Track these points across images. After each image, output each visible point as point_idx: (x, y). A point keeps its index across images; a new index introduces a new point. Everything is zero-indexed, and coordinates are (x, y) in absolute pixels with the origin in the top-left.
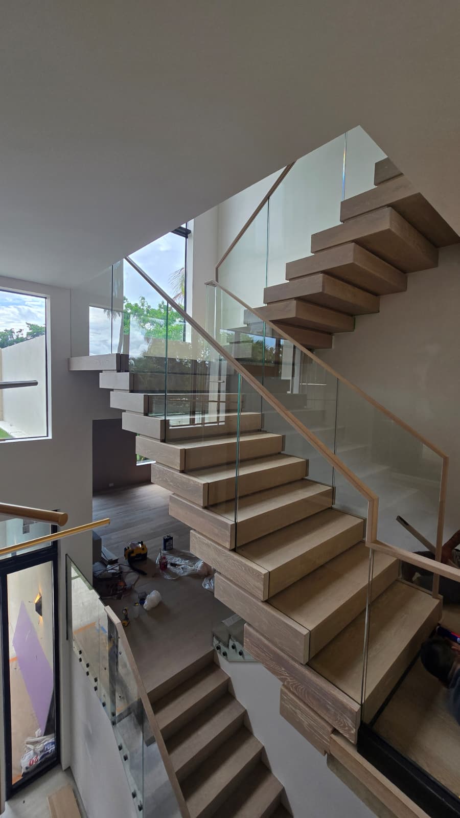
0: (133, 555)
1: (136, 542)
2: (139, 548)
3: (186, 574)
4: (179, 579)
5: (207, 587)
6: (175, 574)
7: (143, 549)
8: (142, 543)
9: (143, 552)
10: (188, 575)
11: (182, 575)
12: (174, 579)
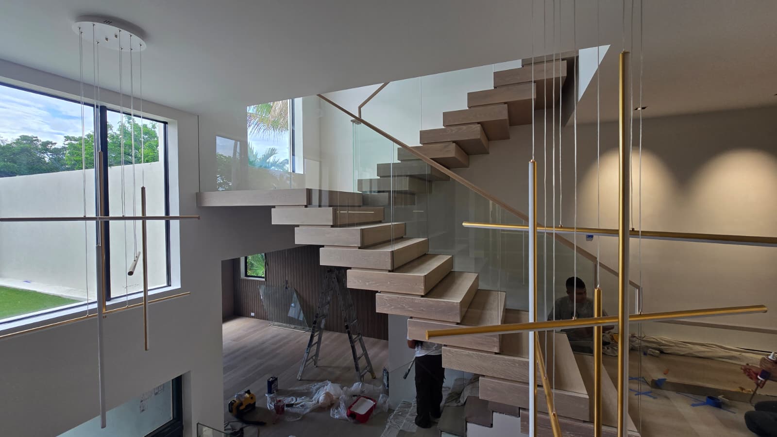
0: (242, 408)
1: (243, 393)
2: (246, 398)
3: (308, 410)
4: (304, 417)
5: (337, 417)
6: (296, 415)
7: (252, 398)
8: (248, 392)
9: (252, 402)
10: (313, 411)
11: (305, 413)
12: (298, 419)
